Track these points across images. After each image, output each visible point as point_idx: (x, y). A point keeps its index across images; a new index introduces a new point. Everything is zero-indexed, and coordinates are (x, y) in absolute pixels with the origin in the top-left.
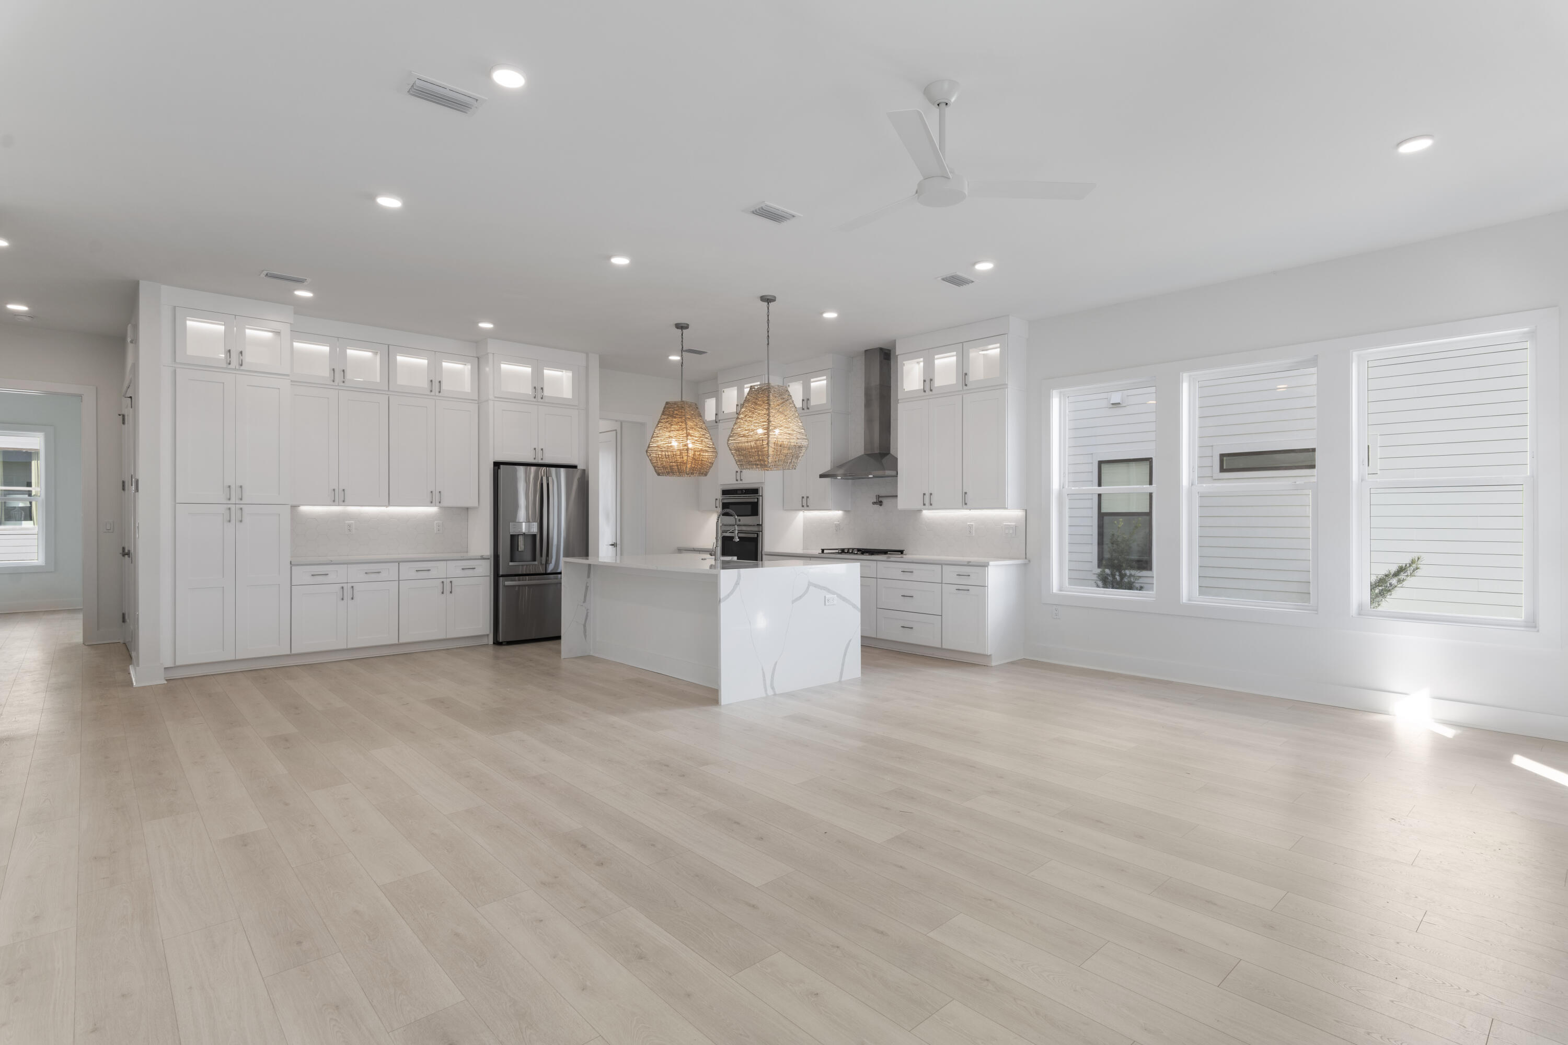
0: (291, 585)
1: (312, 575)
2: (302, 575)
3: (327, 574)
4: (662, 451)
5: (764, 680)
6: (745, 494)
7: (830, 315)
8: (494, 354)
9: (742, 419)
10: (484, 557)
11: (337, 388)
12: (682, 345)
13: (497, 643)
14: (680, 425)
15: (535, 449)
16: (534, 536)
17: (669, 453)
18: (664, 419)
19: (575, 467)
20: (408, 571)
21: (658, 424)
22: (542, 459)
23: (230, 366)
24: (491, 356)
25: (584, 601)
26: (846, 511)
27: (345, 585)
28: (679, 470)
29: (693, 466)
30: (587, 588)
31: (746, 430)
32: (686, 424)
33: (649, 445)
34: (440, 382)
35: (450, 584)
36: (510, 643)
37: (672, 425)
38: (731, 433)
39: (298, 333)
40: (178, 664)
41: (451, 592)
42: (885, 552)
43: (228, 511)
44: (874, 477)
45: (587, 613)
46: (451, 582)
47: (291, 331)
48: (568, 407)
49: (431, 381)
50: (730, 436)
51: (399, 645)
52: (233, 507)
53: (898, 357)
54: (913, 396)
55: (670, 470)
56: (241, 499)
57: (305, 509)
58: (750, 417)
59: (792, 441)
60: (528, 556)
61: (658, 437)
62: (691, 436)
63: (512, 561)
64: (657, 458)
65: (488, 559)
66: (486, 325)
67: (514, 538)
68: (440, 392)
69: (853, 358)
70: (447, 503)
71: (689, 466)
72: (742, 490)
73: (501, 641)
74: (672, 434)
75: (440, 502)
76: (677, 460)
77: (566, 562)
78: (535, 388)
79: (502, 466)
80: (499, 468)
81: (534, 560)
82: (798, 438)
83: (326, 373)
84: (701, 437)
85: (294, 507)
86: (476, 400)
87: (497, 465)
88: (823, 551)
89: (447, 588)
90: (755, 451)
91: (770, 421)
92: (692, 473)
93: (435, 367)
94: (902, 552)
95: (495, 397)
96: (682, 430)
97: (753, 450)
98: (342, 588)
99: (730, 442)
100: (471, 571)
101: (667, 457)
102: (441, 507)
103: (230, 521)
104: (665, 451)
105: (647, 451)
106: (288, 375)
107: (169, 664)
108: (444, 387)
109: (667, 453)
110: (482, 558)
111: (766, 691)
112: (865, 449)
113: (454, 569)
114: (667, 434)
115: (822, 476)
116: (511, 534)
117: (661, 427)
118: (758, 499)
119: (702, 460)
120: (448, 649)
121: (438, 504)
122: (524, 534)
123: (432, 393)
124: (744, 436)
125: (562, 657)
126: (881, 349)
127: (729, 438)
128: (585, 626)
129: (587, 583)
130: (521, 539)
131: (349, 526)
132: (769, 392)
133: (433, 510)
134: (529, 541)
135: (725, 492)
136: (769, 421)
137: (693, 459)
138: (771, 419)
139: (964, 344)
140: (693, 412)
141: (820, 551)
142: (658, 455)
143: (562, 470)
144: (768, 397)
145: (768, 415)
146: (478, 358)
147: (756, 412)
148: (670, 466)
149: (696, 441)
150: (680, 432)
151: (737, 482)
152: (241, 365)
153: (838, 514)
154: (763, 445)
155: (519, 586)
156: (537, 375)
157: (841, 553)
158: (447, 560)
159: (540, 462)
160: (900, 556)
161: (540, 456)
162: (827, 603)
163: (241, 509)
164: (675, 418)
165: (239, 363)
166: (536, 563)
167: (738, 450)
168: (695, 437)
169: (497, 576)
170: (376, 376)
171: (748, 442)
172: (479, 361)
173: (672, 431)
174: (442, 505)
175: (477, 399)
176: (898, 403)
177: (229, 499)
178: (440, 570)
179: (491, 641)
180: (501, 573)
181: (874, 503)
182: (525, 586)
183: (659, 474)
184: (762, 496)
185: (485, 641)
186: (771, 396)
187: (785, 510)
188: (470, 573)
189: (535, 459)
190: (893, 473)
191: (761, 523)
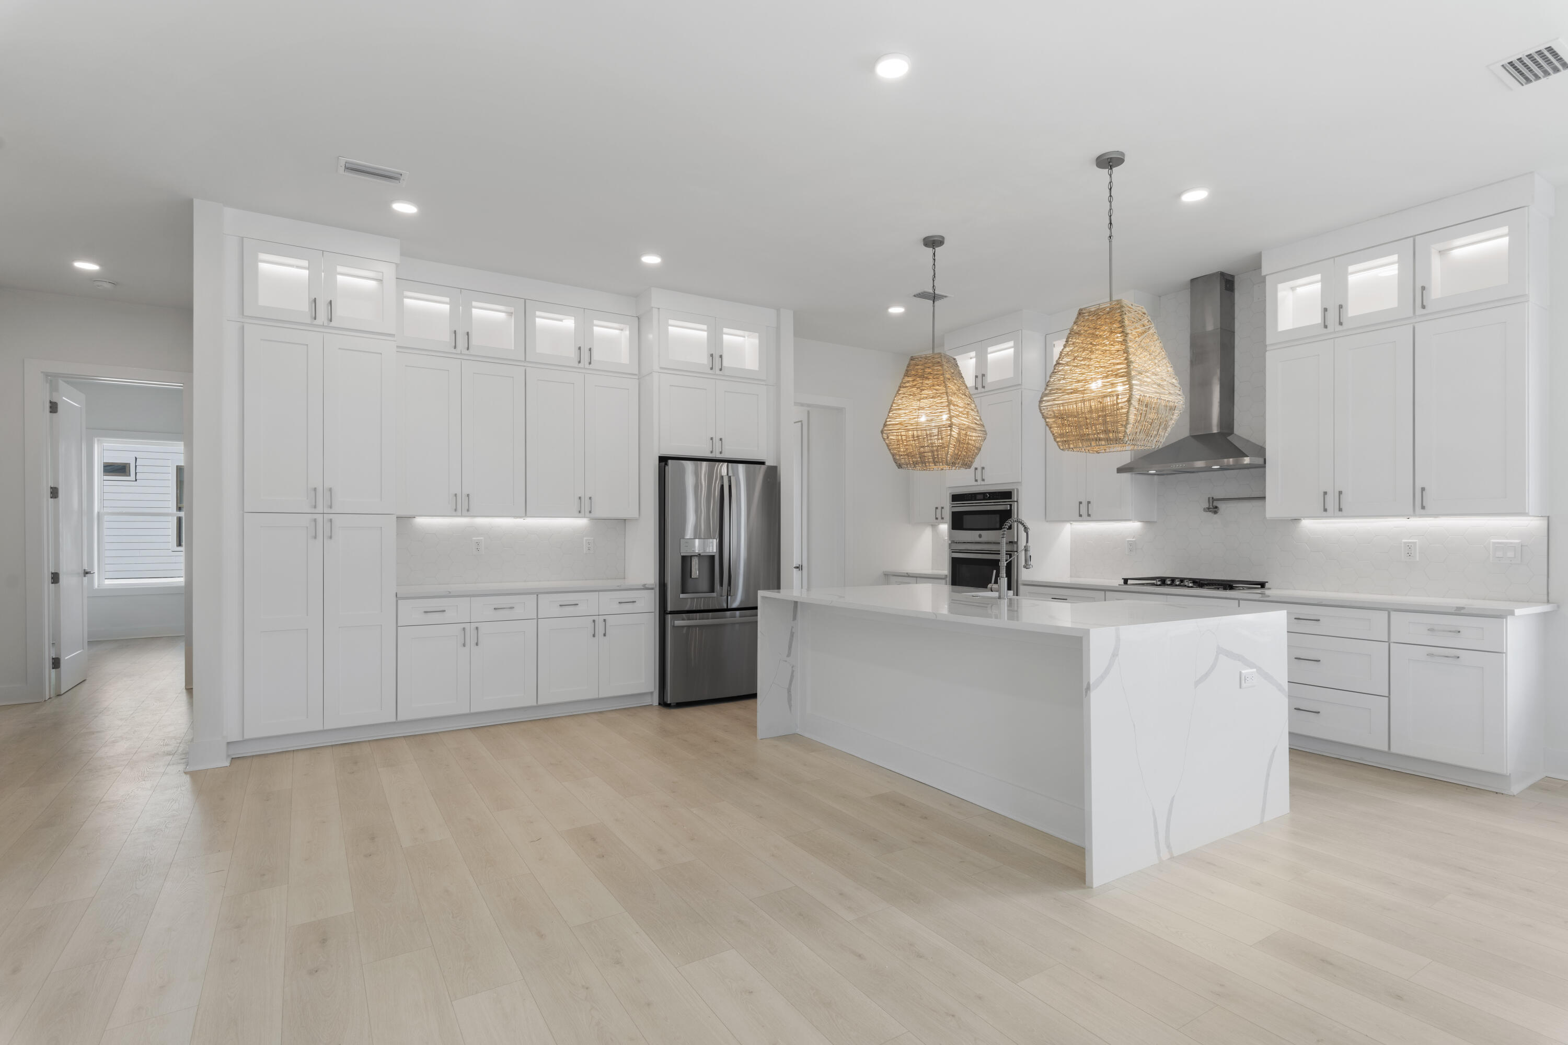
0: (397, 626)
1: (426, 612)
2: (411, 612)
3: (444, 611)
4: (908, 430)
5: (1156, 833)
6: (989, 499)
7: (1195, 196)
8: (659, 309)
9: (1067, 364)
10: (647, 586)
11: (458, 357)
12: (934, 270)
13: (663, 704)
14: (936, 390)
15: (712, 439)
16: (712, 558)
17: (919, 433)
18: (908, 382)
19: (763, 463)
20: (549, 605)
21: (899, 390)
22: (721, 453)
23: (316, 322)
24: (655, 311)
25: (789, 655)
26: (1148, 522)
27: (467, 626)
28: (934, 458)
29: (956, 452)
30: (792, 634)
31: (1079, 381)
32: (946, 386)
33: (886, 421)
34: (590, 350)
35: (604, 623)
36: (680, 705)
37: (923, 390)
38: (1046, 389)
39: (405, 281)
40: (246, 737)
41: (605, 635)
42: (1228, 585)
43: (313, 523)
44: (1222, 469)
45: (793, 672)
46: (605, 620)
47: (397, 278)
48: (756, 382)
49: (580, 348)
50: (1044, 395)
51: (538, 707)
52: (319, 518)
53: (1267, 278)
54: (1298, 338)
55: (919, 459)
56: (331, 507)
57: (421, 521)
58: (1084, 359)
59: (1163, 397)
60: (704, 584)
61: (899, 409)
62: (954, 405)
63: (683, 593)
64: (898, 441)
65: (652, 589)
66: (651, 260)
67: (686, 561)
68: (590, 363)
69: (1160, 297)
70: (599, 512)
71: (951, 451)
72: (984, 494)
73: (669, 702)
74: (924, 403)
75: (590, 512)
76: (932, 443)
77: (763, 597)
78: (712, 355)
79: (670, 462)
80: (666, 464)
81: (712, 590)
82: (1170, 393)
83: (447, 337)
84: (966, 408)
85: (403, 520)
86: (635, 375)
87: (663, 460)
88: (1126, 581)
89: (600, 630)
90: (1099, 416)
91: (1131, 362)
92: (954, 464)
93: (584, 329)
94: (1263, 585)
95: (661, 368)
96: (939, 396)
97: (1094, 415)
98: (464, 629)
99: (1044, 404)
100: (630, 605)
101: (916, 438)
102: (592, 519)
103: (315, 537)
104: (913, 430)
105: (882, 432)
106: (392, 335)
107: (235, 737)
108: (595, 357)
109: (915, 432)
110: (645, 588)
111: (1159, 852)
112: (1191, 429)
113: (608, 603)
114: (916, 404)
115: (1120, 470)
116: (682, 554)
117: (904, 394)
118: (1011, 505)
119: (968, 444)
120: (601, 712)
121: (587, 514)
122: (699, 555)
123: (581, 365)
124: (1075, 391)
125: (759, 737)
126: (1222, 274)
127: (1042, 398)
128: (789, 691)
129: (792, 627)
130: (695, 563)
131: (478, 543)
132: (1122, 314)
133: (581, 522)
134: (706, 564)
135: (956, 498)
136: (1128, 363)
137: (958, 441)
138: (1132, 358)
139: (1417, 238)
140: (953, 371)
141: (1122, 582)
142: (901, 436)
143: (741, 467)
144: (1122, 322)
145: (1126, 351)
146: (639, 319)
147: (1097, 350)
148: (920, 453)
149: (961, 412)
150: (938, 400)
151: (975, 483)
152: (331, 321)
153: (1133, 527)
154: (1118, 404)
155: (689, 627)
156: (715, 338)
157: (1160, 585)
158: (599, 591)
159: (719, 456)
160: (1259, 591)
161: (718, 450)
162: (1244, 685)
163: (331, 520)
164: (927, 378)
165: (328, 318)
166: (714, 595)
167: (1061, 416)
168: (960, 407)
169: (663, 612)
170: (508, 342)
171: (1083, 401)
172: (640, 322)
173: (923, 399)
174: (592, 515)
175: (637, 373)
176: (1266, 351)
177: (315, 507)
178: (589, 604)
179: (656, 701)
180: (669, 609)
181: (1205, 510)
182: (695, 626)
183: (900, 466)
184: (1017, 501)
185: (648, 701)
186: (1127, 322)
187: (1047, 522)
188: (628, 608)
189: (712, 452)
190: (1259, 461)
191: (1016, 540)
